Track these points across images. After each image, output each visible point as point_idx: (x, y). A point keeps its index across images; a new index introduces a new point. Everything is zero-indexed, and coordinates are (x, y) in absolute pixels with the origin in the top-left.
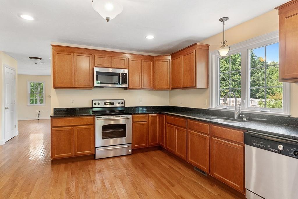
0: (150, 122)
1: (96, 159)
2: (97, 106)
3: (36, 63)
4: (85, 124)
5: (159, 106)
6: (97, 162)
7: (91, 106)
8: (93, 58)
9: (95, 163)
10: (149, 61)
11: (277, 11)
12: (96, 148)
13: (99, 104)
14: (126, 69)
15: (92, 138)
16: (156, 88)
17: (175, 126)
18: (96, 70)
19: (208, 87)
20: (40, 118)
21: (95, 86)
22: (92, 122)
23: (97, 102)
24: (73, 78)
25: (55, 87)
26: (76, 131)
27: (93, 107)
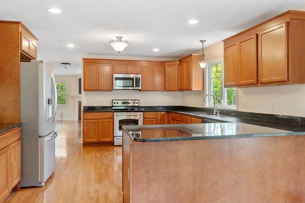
0: (159, 119)
1: (114, 145)
2: (116, 105)
3: (66, 68)
4: (107, 118)
5: (172, 106)
6: (115, 148)
7: (111, 106)
8: (113, 67)
9: (114, 148)
10: (160, 66)
11: (223, 43)
12: (115, 137)
13: (117, 103)
14: (139, 74)
15: (111, 129)
16: (166, 90)
17: (175, 121)
18: (115, 76)
19: (203, 90)
20: (63, 119)
21: (114, 89)
22: (112, 117)
23: (116, 102)
24: (97, 83)
25: (85, 90)
26: (100, 123)
27: (113, 106)
